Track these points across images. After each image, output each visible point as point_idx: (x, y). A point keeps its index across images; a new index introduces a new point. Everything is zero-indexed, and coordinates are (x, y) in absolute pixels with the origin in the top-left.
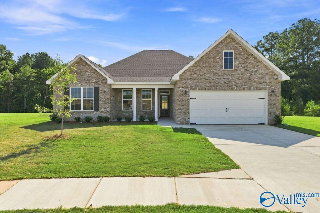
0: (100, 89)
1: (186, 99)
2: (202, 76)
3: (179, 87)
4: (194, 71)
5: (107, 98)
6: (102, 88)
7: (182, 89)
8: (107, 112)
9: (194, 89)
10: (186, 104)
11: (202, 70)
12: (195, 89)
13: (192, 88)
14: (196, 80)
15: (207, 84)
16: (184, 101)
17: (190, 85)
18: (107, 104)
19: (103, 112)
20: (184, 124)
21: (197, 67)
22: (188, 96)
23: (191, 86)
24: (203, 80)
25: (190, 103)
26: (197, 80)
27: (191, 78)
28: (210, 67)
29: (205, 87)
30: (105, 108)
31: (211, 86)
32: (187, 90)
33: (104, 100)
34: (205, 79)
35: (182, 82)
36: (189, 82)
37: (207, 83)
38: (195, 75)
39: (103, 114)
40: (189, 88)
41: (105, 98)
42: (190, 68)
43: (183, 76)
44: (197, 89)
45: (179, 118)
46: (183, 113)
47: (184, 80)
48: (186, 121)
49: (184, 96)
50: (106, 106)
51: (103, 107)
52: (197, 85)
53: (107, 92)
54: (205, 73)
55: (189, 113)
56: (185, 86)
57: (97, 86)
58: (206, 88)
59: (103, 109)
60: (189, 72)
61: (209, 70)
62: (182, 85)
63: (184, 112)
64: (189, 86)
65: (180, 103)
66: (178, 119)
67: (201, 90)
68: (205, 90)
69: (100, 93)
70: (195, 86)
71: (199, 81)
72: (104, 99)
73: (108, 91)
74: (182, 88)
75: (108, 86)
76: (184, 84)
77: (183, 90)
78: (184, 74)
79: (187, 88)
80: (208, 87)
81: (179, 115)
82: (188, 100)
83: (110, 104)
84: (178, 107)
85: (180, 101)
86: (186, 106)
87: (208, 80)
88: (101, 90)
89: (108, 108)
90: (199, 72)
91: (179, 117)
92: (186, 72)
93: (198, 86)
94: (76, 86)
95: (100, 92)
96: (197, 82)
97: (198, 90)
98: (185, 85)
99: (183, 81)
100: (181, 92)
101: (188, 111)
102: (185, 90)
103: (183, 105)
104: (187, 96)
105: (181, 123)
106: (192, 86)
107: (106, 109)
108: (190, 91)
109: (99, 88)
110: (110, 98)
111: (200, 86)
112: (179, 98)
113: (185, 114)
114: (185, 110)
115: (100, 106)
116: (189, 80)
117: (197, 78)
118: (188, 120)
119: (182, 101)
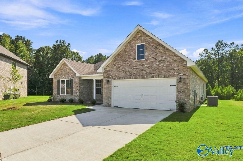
0: (74, 80)
2: (120, 67)
3: (104, 78)
4: (114, 64)
5: (77, 86)
7: (106, 79)
8: (77, 96)
9: (114, 79)
11: (120, 63)
12: (115, 78)
13: (113, 78)
14: (115, 71)
15: (123, 74)
17: (111, 75)
18: (77, 90)
19: (75, 96)
21: (116, 60)
22: (110, 84)
24: (121, 71)
25: (112, 90)
26: (117, 71)
27: (112, 70)
28: (126, 59)
29: (122, 76)
30: (76, 93)
31: (127, 76)
32: (110, 80)
33: (76, 88)
34: (122, 69)
36: (110, 73)
37: (124, 74)
38: (115, 67)
40: (111, 78)
42: (112, 62)
43: (107, 68)
44: (116, 79)
45: (104, 102)
46: (107, 98)
47: (108, 71)
50: (76, 92)
52: (116, 75)
53: (77, 82)
54: (122, 65)
55: (110, 98)
56: (108, 77)
57: (72, 78)
58: (122, 78)
59: (75, 94)
60: (111, 65)
61: (125, 63)
62: (106, 76)
64: (111, 76)
67: (119, 79)
68: (122, 79)
70: (115, 76)
71: (117, 72)
74: (106, 78)
75: (78, 78)
76: (108, 75)
78: (107, 67)
80: (124, 76)
81: (104, 99)
83: (79, 90)
84: (103, 93)
86: (109, 92)
87: (124, 70)
88: (74, 81)
89: (78, 93)
90: (118, 64)
92: (109, 65)
93: (117, 76)
94: (62, 79)
95: (74, 82)
96: (116, 73)
97: (117, 79)
100: (105, 81)
101: (110, 96)
103: (107, 91)
106: (113, 76)
108: (112, 80)
110: (79, 86)
111: (119, 76)
112: (104, 86)
113: (108, 98)
114: (108, 95)
115: (74, 92)
116: (111, 71)
117: (116, 70)
118: (110, 103)
119: (106, 88)
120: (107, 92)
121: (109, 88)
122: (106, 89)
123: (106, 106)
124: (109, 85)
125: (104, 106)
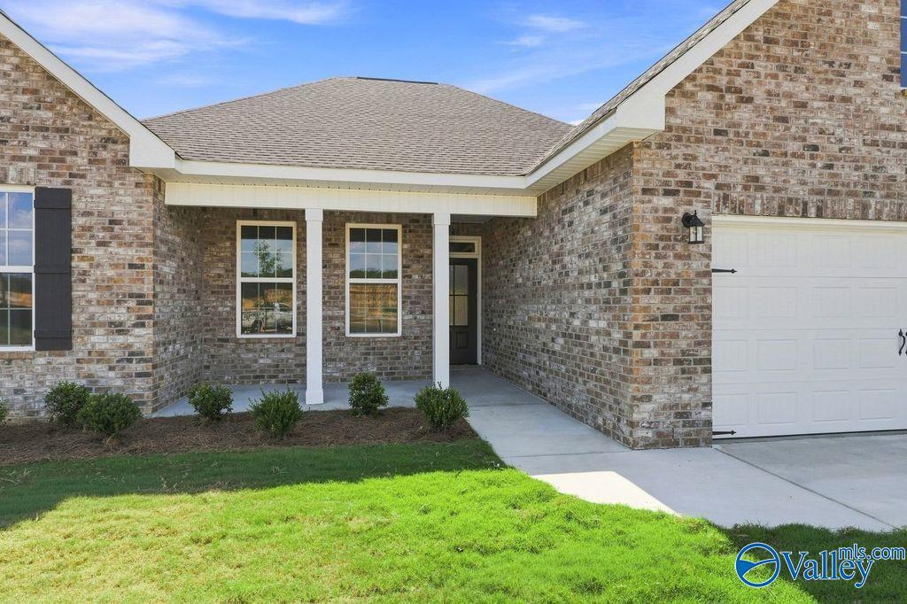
0: (79, 204)
1: (692, 276)
2: (784, 120)
3: (645, 191)
4: (738, 82)
5: (132, 266)
6: (90, 197)
7: (668, 202)
8: (132, 355)
9: (739, 209)
10: (688, 309)
11: (787, 86)
12: (742, 203)
13: (726, 197)
14: (750, 144)
15: (813, 177)
16: (676, 283)
17: (714, 176)
18: (132, 303)
20: (675, 444)
21: (757, 57)
22: (702, 248)
23: (718, 187)
24: (794, 146)
25: (716, 299)
26: (759, 145)
27: (717, 132)
28: (831, 64)
29: (802, 193)
30: (118, 328)
31: (837, 193)
32: (698, 208)
33: (110, 279)
34: (804, 139)
35: (665, 152)
36: (706, 156)
37: (815, 172)
38: (744, 114)
39: (99, 369)
40: (708, 196)
41: (116, 266)
42: (717, 65)
44: (758, 208)
45: (648, 407)
46: (672, 369)
48: (693, 424)
49: (679, 248)
50: (120, 314)
51: (102, 325)
52: (756, 179)
53: (131, 223)
54: (803, 105)
55: (706, 365)
56: (681, 183)
57: (57, 183)
58: (805, 204)
59: (100, 340)
60: (711, 88)
61: (823, 88)
62: (668, 174)
63: (678, 362)
64: (709, 185)
65: (654, 301)
66: (643, 412)
67: (781, 214)
68: (805, 214)
69: (76, 231)
70: (746, 188)
71: (766, 154)
72: (110, 273)
73: (134, 216)
74: (668, 193)
75: (138, 185)
76: (678, 166)
77: (672, 210)
79: (699, 194)
80: (820, 193)
81: (648, 381)
82: (705, 281)
83: (149, 303)
84: (637, 327)
85: (655, 282)
86: (691, 318)
87: (815, 148)
88: (88, 214)
89: (137, 331)
90: (769, 93)
91: (649, 398)
92: (689, 87)
93: (762, 188)
95: (78, 221)
96: (755, 162)
97: (762, 214)
98: (682, 175)
99: (674, 152)
100: (657, 220)
101: (703, 354)
102: (682, 210)
103: (669, 310)
104: (693, 248)
105: (659, 434)
106: (728, 186)
107: (121, 339)
108: (714, 218)
109: (75, 197)
110: (149, 265)
111: (777, 190)
112: (646, 265)
113: (683, 372)
114: (683, 344)
115: (78, 318)
116: (709, 142)
117: (755, 134)
118: (704, 414)
119: (667, 282)
120: (674, 317)
121: (689, 282)
122: (662, 292)
123: (665, 441)
124: (689, 257)
125: (650, 445)
